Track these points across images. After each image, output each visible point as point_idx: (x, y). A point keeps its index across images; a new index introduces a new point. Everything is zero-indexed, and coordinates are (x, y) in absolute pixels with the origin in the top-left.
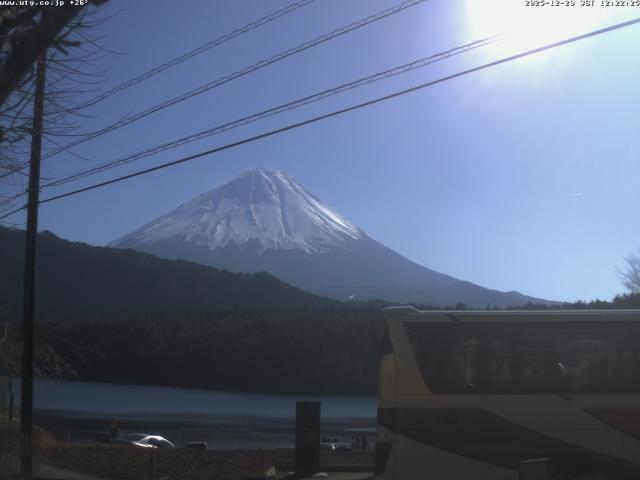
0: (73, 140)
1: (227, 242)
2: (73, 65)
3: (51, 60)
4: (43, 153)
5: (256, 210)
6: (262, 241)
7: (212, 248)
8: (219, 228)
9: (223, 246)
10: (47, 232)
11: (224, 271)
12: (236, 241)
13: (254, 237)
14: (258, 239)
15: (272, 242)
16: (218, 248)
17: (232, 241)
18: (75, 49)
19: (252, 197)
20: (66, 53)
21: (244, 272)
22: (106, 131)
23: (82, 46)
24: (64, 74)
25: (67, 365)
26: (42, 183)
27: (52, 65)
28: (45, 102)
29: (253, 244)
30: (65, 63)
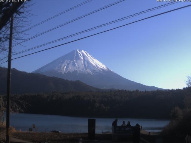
0: (22, 41)
1: (68, 71)
2: (21, 19)
3: (15, 17)
4: (13, 45)
5: (76, 62)
6: (78, 71)
7: (63, 73)
8: (65, 67)
9: (66, 72)
10: (14, 68)
11: (67, 80)
12: (70, 71)
13: (76, 70)
14: (77, 70)
15: (81, 71)
16: (65, 73)
17: (69, 71)
18: (22, 14)
19: (75, 58)
20: (20, 15)
21: (73, 80)
22: (31, 38)
23: (25, 13)
24: (19, 21)
25: (20, 108)
26: (12, 54)
27: (15, 19)
28: (13, 30)
29: (75, 72)
30: (19, 18)
